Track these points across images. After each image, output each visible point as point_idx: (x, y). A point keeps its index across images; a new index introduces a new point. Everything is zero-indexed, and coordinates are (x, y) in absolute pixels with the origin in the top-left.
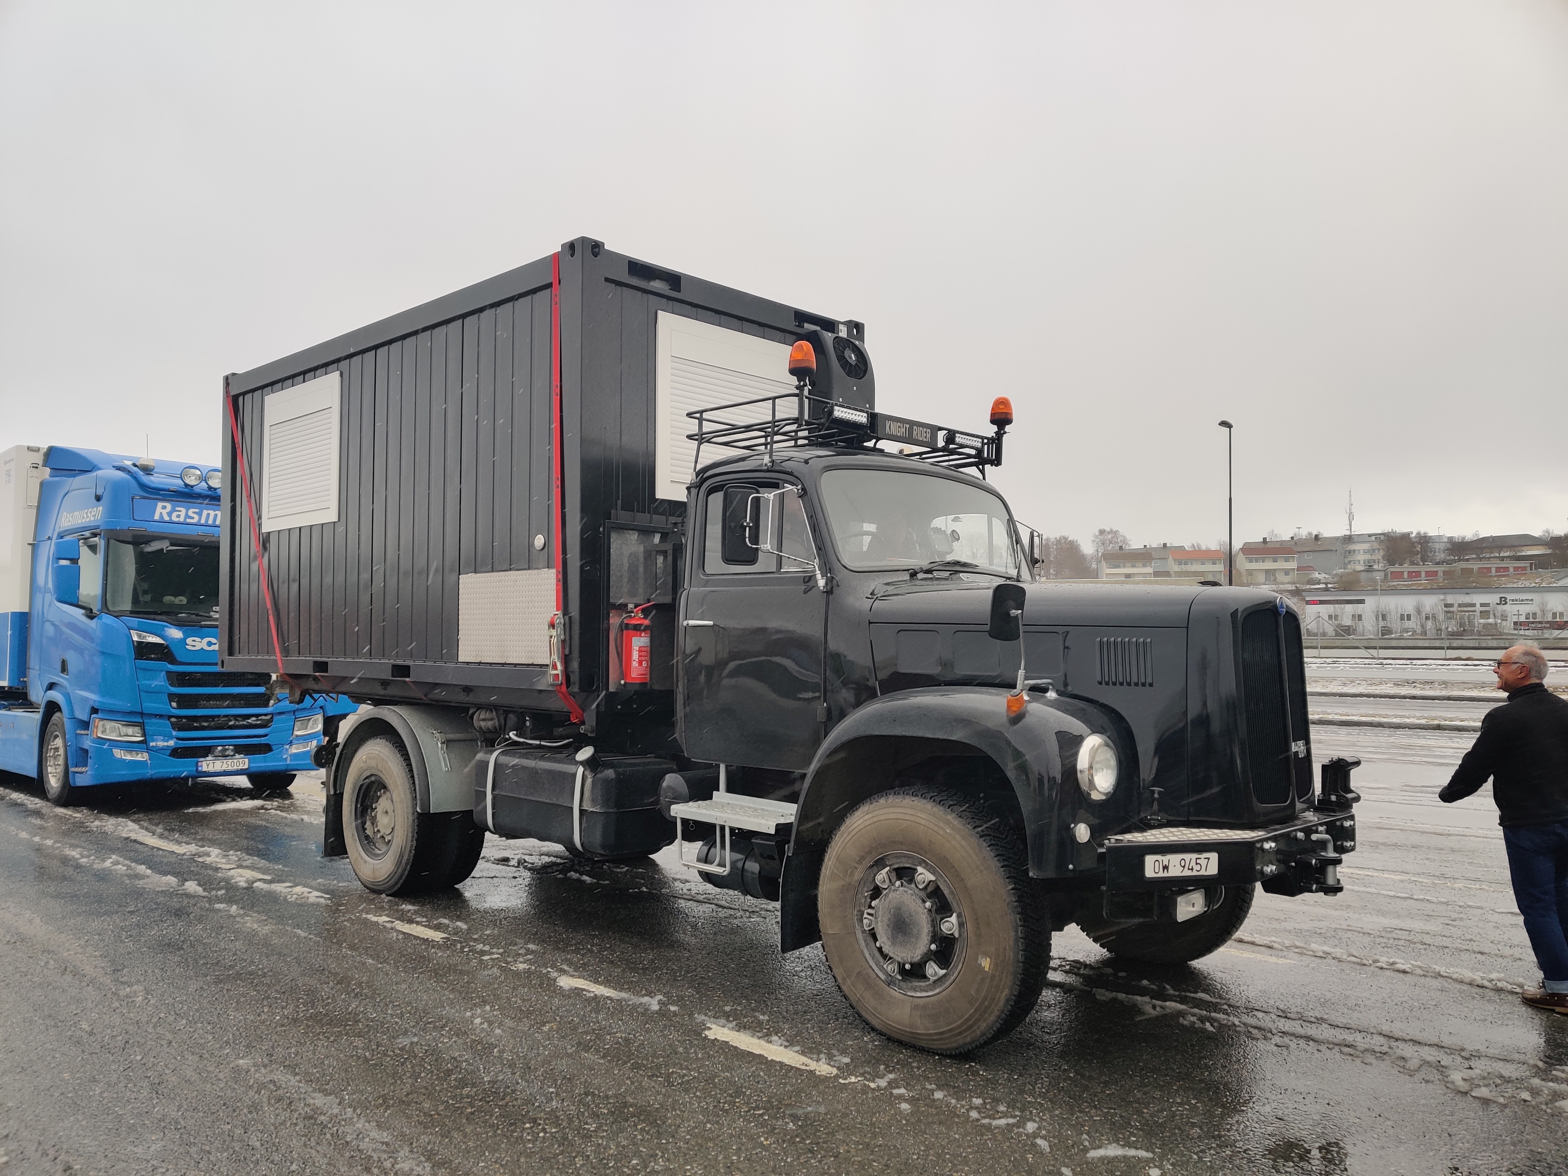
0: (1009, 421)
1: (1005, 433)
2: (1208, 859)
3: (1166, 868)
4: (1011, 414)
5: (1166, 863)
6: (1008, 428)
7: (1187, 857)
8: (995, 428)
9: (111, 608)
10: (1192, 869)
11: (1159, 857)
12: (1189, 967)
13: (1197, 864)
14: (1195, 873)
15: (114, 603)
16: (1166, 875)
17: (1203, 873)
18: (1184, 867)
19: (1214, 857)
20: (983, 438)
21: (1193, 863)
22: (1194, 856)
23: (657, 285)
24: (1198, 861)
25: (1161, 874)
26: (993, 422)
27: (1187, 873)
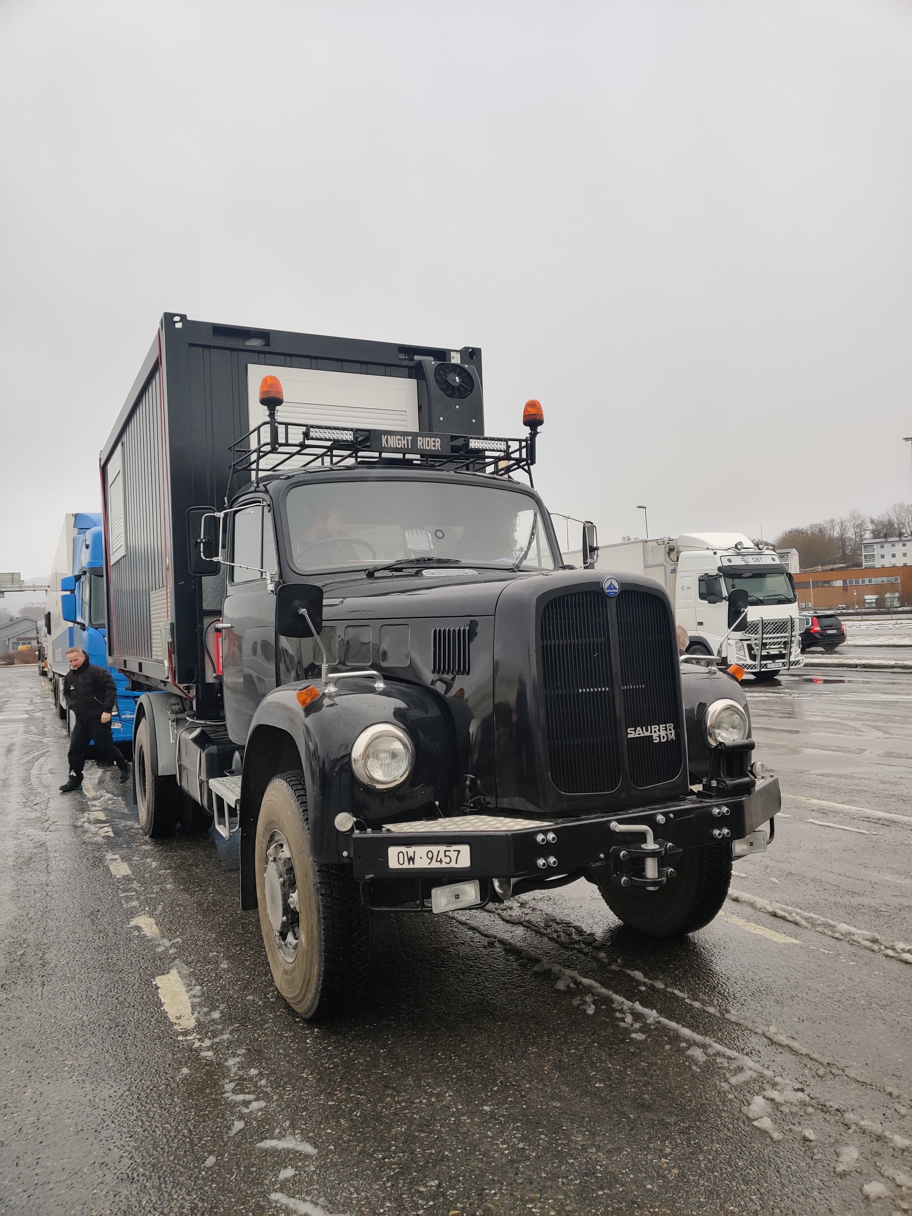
0: (541, 422)
1: (538, 433)
2: (459, 851)
3: (411, 859)
4: (542, 415)
5: (411, 854)
6: (539, 429)
7: (435, 849)
8: (528, 430)
9: (93, 623)
10: (441, 861)
11: (403, 849)
12: (687, 938)
13: (446, 856)
14: (444, 865)
15: (95, 620)
16: (411, 866)
17: (453, 865)
18: (432, 859)
19: (465, 850)
20: (520, 441)
21: (441, 855)
22: (442, 848)
23: (255, 343)
24: (447, 853)
25: (406, 866)
26: (526, 423)
27: (435, 865)
